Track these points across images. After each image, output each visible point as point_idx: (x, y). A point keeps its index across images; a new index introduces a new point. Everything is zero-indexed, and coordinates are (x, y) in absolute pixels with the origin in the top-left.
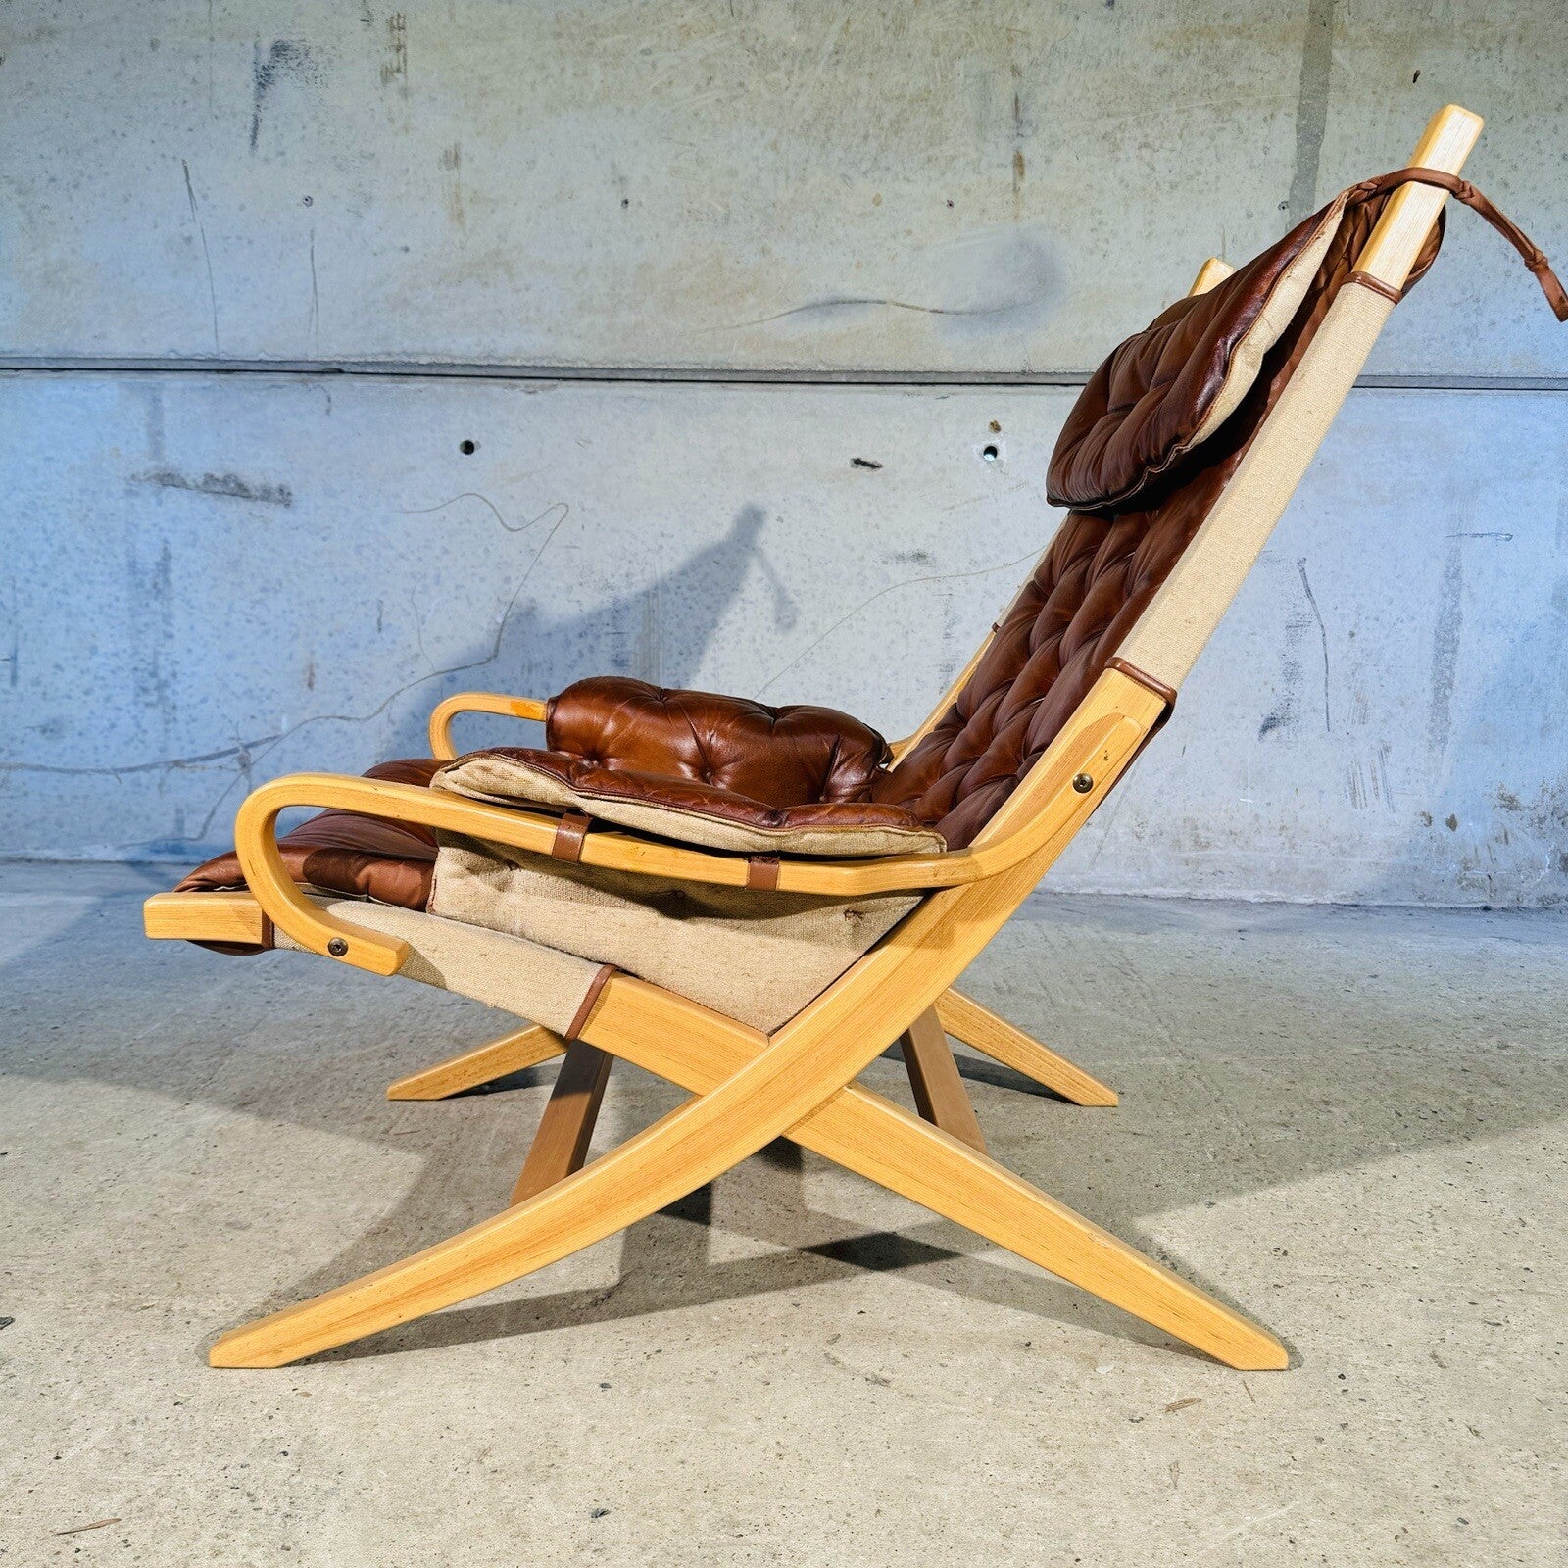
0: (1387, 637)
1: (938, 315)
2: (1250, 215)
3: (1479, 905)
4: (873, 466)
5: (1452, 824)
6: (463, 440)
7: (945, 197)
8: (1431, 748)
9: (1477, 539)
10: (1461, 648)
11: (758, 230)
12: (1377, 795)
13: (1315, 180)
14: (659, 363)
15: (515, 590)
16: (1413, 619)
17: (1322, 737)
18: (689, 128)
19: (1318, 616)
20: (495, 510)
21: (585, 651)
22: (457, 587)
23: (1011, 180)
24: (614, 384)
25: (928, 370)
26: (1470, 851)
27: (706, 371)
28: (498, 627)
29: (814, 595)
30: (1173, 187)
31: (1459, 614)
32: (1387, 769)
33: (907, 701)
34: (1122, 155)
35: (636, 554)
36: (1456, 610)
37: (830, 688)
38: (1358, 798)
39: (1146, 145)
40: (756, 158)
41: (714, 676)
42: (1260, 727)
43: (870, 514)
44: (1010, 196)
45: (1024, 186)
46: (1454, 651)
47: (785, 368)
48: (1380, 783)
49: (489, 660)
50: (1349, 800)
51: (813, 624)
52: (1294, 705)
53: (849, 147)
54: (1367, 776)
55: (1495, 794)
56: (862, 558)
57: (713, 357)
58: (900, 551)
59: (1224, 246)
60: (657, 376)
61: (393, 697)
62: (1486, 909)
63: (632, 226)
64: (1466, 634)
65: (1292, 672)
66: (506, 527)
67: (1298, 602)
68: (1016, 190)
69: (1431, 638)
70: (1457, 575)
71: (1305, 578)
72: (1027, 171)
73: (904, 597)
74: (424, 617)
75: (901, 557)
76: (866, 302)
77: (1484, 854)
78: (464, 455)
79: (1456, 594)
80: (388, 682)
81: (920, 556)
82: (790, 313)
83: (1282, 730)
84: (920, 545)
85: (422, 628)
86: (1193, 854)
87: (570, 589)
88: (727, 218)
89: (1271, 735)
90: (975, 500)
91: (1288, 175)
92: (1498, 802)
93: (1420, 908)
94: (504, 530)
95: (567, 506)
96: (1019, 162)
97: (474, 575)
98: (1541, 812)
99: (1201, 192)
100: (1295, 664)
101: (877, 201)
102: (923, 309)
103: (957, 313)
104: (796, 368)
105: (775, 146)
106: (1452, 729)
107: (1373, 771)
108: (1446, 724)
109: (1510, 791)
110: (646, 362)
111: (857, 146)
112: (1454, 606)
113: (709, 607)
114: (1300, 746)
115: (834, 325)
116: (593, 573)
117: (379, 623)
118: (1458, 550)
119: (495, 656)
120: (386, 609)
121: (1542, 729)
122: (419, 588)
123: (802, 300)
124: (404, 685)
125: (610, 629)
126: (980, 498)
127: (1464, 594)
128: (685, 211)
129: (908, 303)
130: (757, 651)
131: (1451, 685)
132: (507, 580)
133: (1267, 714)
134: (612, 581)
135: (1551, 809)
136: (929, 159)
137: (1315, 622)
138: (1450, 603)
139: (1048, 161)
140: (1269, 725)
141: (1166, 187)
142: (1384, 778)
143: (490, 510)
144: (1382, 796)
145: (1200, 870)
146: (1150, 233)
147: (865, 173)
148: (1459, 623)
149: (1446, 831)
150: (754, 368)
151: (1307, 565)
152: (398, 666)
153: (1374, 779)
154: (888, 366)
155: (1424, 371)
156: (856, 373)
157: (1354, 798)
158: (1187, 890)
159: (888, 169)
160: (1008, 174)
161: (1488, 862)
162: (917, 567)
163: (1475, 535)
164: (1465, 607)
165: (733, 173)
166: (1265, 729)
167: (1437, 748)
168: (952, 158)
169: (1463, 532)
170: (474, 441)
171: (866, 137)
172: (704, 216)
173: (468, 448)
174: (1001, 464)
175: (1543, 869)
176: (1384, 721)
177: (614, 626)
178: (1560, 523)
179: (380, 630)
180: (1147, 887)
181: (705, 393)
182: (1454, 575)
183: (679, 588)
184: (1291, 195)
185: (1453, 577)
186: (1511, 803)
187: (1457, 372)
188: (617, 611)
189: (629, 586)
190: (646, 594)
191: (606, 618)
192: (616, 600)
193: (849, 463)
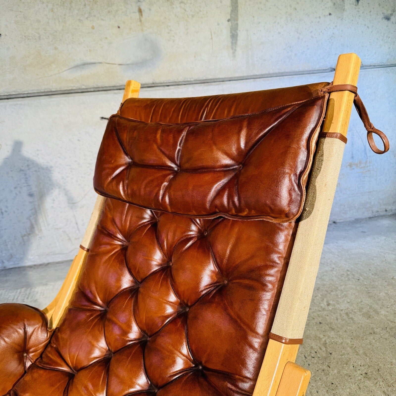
1: (121, 66)
2: (218, 24)
7: (116, 25)
11: (52, 41)
13: (237, 11)
14: (25, 91)
18: (19, 6)
21: (18, 193)
23: (138, 17)
24: (10, 100)
25: (121, 85)
27: (42, 92)
30: (193, 16)
34: (174, 6)
39: (182, 2)
40: (46, 15)
44: (139, 23)
45: (143, 19)
47: (70, 88)
53: (80, 9)
57: (43, 88)
59: (211, 35)
60: (25, 96)
63: (4, 43)
68: (141, 21)
72: (143, 14)
76: (94, 63)
82: (69, 69)
87: (8, 173)
88: (39, 38)
91: (229, 10)
96: (140, 11)
99: (202, 17)
101: (93, 28)
102: (115, 64)
103: (127, 65)
104: (74, 88)
105: (52, 10)
110: (19, 91)
111: (83, 8)
115: (85, 72)
123: (72, 64)
125: (25, 185)
128: (24, 37)
129: (111, 62)
134: (23, 168)
136: (109, 12)
139: (150, 10)
141: (190, 17)
146: (188, 33)
147: (87, 18)
150: (59, 89)
154: (107, 85)
155: (277, 71)
156: (96, 88)
159: (95, 16)
160: (137, 15)
165: (38, 21)
168: (117, 11)
171: (85, 5)
172: (31, 38)
177: (27, 183)
181: (44, 100)
184: (231, 17)
187: (287, 71)
188: (26, 178)
189: (29, 169)
190: (36, 171)
191: (23, 181)
192: (25, 174)
193: (99, 119)
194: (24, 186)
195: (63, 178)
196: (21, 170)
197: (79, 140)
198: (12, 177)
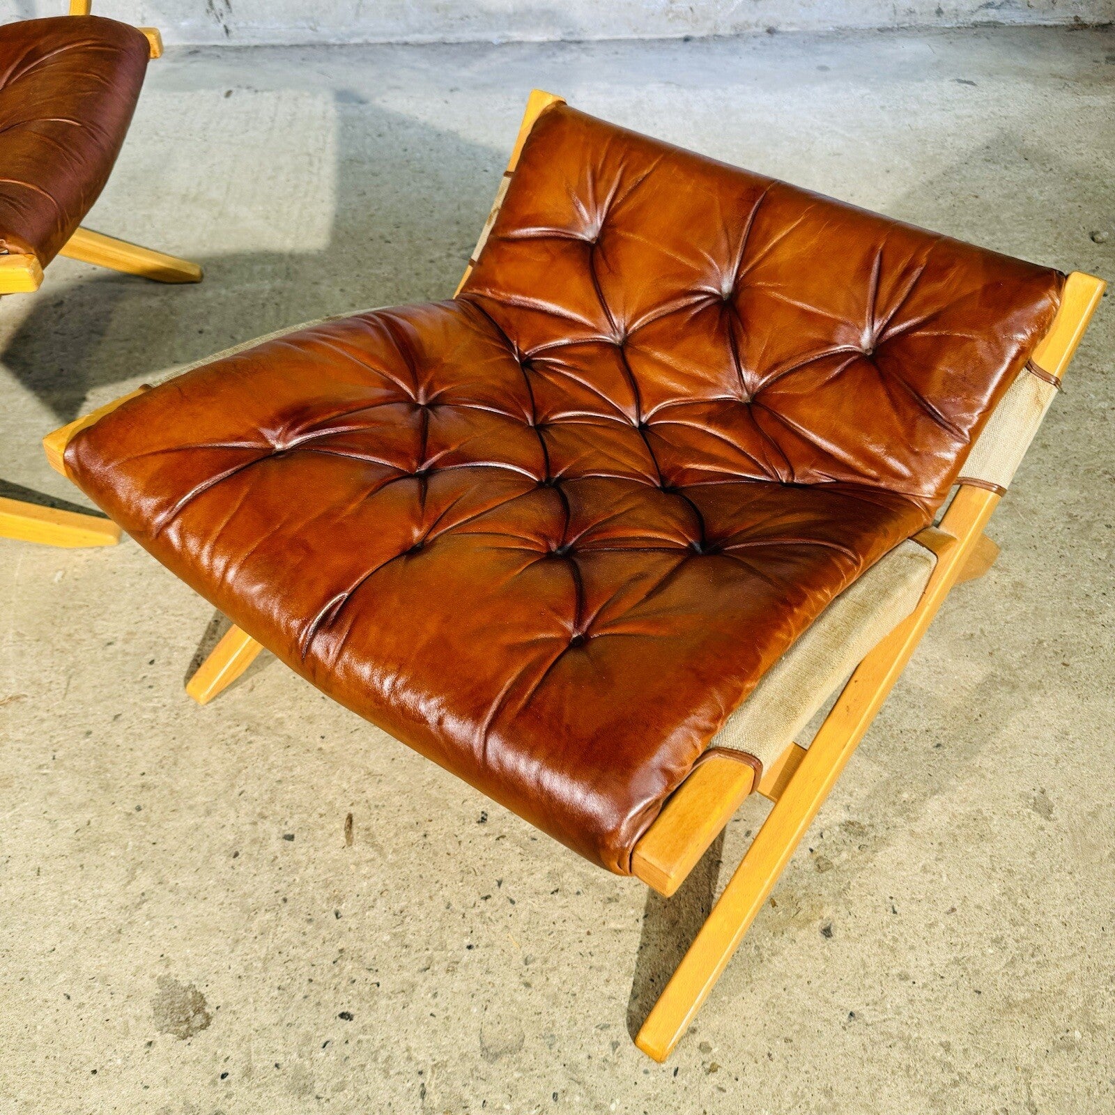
3: (682, 35)
62: (687, 39)
93: (631, 42)
145: (449, 16)
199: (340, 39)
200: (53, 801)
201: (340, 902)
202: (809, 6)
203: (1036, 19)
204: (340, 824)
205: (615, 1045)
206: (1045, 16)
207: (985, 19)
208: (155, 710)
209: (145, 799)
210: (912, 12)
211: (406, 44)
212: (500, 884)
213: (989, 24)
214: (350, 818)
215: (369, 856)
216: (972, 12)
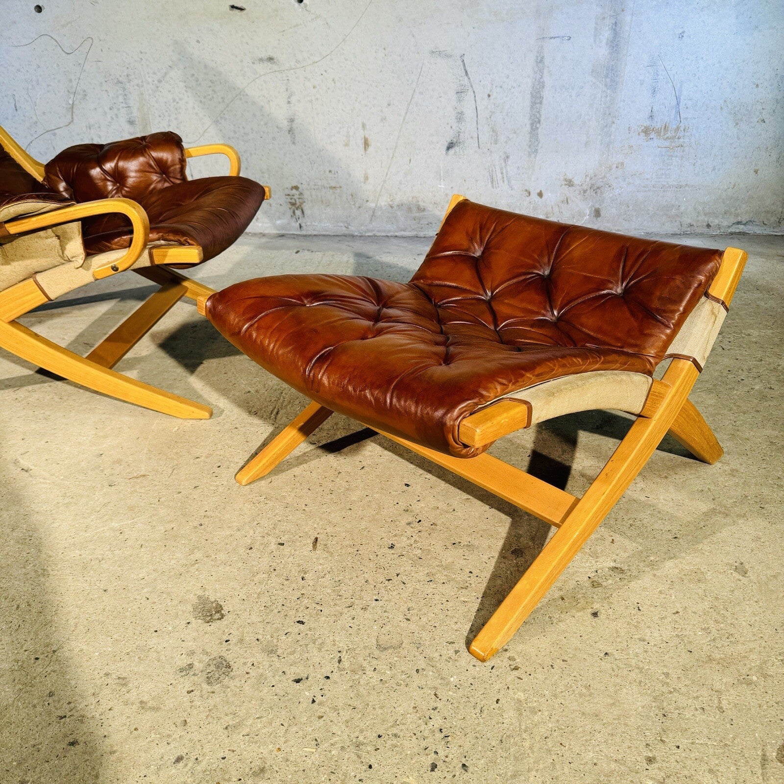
0: (506, 96)
4: (241, 9)
5: (540, 195)
6: (35, 5)
8: (530, 156)
9: (552, 40)
10: (544, 101)
12: (503, 181)
15: (75, 86)
16: (519, 86)
17: (476, 152)
19: (472, 86)
20: (58, 43)
21: (114, 117)
22: (48, 86)
26: (549, 208)
28: (70, 106)
29: (221, 83)
31: (543, 82)
32: (508, 168)
33: (274, 138)
35: (129, 64)
36: (542, 80)
37: (235, 132)
38: (494, 183)
41: (178, 128)
42: (446, 148)
43: (243, 36)
46: (541, 103)
48: (505, 176)
49: (70, 123)
50: (490, 185)
51: (222, 98)
52: (461, 134)
54: (498, 171)
55: (562, 178)
56: (242, 61)
58: (260, 57)
61: (29, 144)
64: (546, 94)
65: (460, 117)
66: (64, 52)
67: (461, 79)
69: (529, 96)
70: (541, 61)
71: (464, 65)
73: (265, 82)
74: (35, 102)
75: (261, 60)
77: (556, 209)
78: (37, 14)
79: (541, 72)
80: (26, 137)
81: (271, 59)
83: (456, 149)
84: (270, 53)
85: (36, 108)
86: (417, 215)
89: (452, 151)
90: (295, 26)
92: (564, 183)
94: (64, 54)
95: (92, 39)
97: (54, 79)
98: (585, 187)
100: (462, 113)
106: (540, 145)
107: (501, 169)
108: (537, 143)
109: (569, 176)
112: (541, 78)
113: (170, 91)
114: (465, 157)
116: (110, 75)
117: (16, 107)
118: (542, 47)
119: (72, 121)
120: (17, 99)
121: (586, 144)
122: (30, 87)
124: (33, 138)
125: (124, 105)
126: (297, 25)
127: (546, 71)
130: (197, 114)
131: (539, 122)
132: (71, 81)
133: (449, 140)
134: (120, 79)
135: (590, 185)
137: (470, 89)
138: (538, 76)
140: (450, 146)
142: (507, 172)
143: (55, 43)
144: (506, 182)
145: (421, 223)
148: (543, 87)
149: (537, 198)
151: (465, 58)
152: (28, 128)
153: (502, 173)
157: (492, 183)
158: (415, 233)
161: (558, 213)
162: (269, 65)
163: (551, 38)
164: (546, 79)
166: (448, 148)
167: (533, 156)
169: (545, 36)
170: (40, 5)
173: (39, 9)
174: (306, 6)
175: (585, 215)
176: (506, 142)
177: (126, 103)
178: (596, 29)
179: (16, 110)
180: (397, 232)
182: (540, 61)
183: (154, 81)
185: (540, 62)
186: (570, 183)
188: (126, 95)
189: (129, 81)
190: (138, 85)
191: (121, 99)
192: (124, 89)
193: (228, 8)
194: (123, 107)
195: (174, 101)
196: (119, 82)
197: (198, 41)
198: (106, 91)
199: (360, 233)
200: (155, 518)
201: (305, 573)
202: (629, 221)
203: (769, 231)
204: (310, 541)
205: (457, 652)
206: (775, 230)
207: (737, 231)
208: (217, 486)
209: (205, 521)
210: (691, 225)
211: (396, 236)
212: (398, 575)
213: (740, 233)
214: (316, 539)
215: (324, 556)
216: (729, 227)
